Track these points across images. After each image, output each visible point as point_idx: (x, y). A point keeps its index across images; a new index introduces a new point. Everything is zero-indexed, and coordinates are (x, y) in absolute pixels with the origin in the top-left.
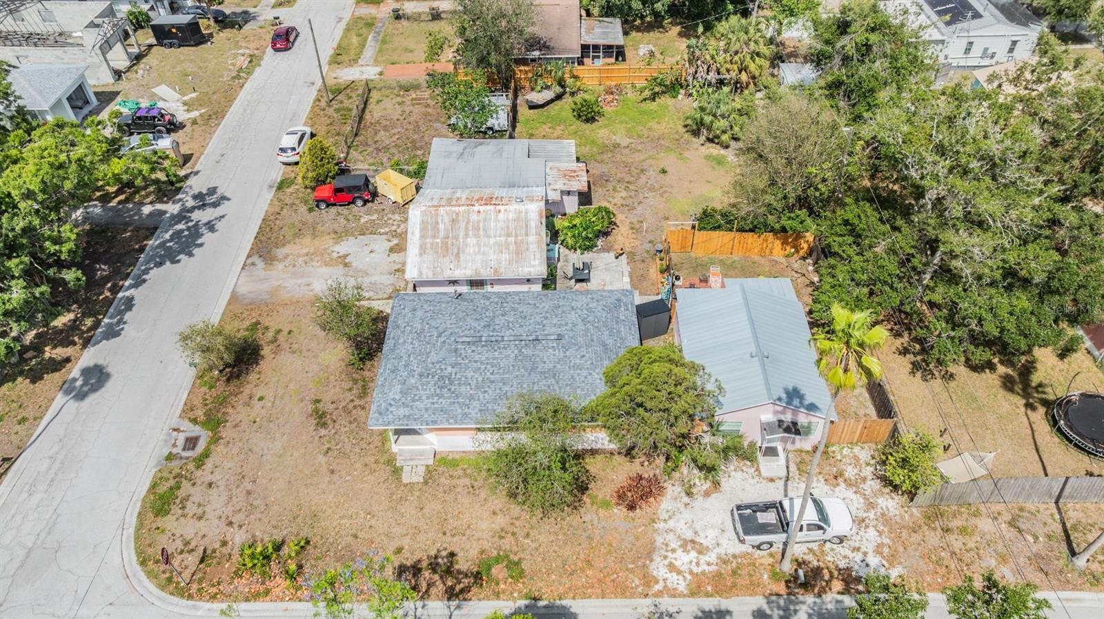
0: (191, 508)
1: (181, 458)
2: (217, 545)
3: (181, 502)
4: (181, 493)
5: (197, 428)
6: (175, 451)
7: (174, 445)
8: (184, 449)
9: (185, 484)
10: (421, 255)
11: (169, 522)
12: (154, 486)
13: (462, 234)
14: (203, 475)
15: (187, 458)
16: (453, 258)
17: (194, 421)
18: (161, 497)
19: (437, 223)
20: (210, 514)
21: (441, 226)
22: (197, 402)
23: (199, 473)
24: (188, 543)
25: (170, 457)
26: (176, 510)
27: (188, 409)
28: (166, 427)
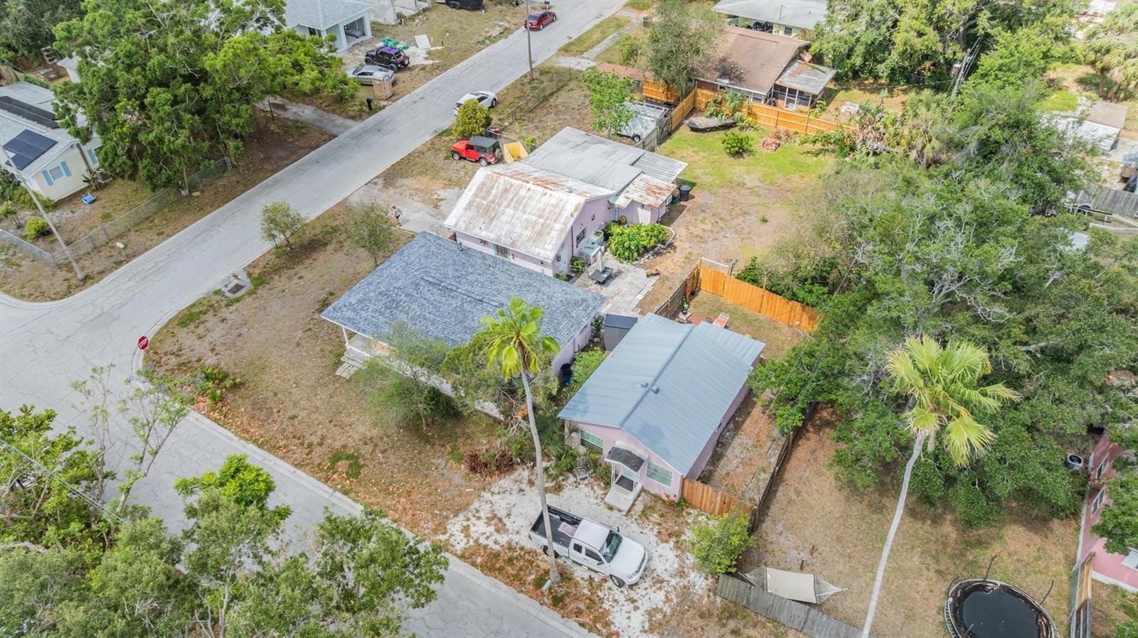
0: (201, 330)
1: (223, 296)
2: (194, 359)
3: (198, 323)
4: (203, 317)
5: (249, 280)
6: (224, 289)
7: (226, 286)
8: (229, 291)
9: (211, 313)
10: (466, 209)
11: (182, 333)
12: (193, 306)
13: (505, 203)
14: (224, 312)
15: (226, 297)
16: (487, 220)
17: (249, 275)
18: (191, 314)
19: (492, 188)
20: (207, 339)
21: (494, 192)
22: (261, 264)
23: (224, 309)
24: (181, 350)
25: (217, 292)
26: (192, 327)
27: (254, 265)
28: (231, 271)
